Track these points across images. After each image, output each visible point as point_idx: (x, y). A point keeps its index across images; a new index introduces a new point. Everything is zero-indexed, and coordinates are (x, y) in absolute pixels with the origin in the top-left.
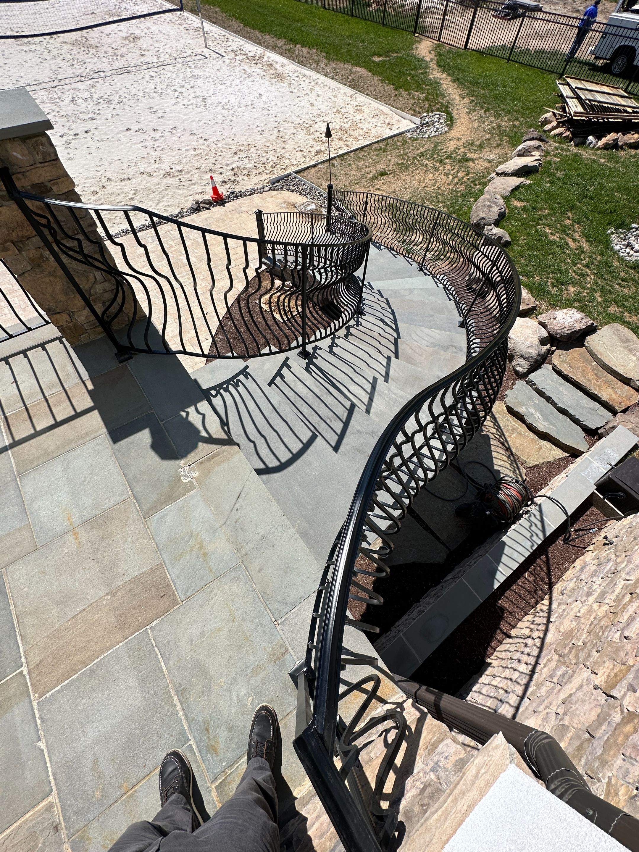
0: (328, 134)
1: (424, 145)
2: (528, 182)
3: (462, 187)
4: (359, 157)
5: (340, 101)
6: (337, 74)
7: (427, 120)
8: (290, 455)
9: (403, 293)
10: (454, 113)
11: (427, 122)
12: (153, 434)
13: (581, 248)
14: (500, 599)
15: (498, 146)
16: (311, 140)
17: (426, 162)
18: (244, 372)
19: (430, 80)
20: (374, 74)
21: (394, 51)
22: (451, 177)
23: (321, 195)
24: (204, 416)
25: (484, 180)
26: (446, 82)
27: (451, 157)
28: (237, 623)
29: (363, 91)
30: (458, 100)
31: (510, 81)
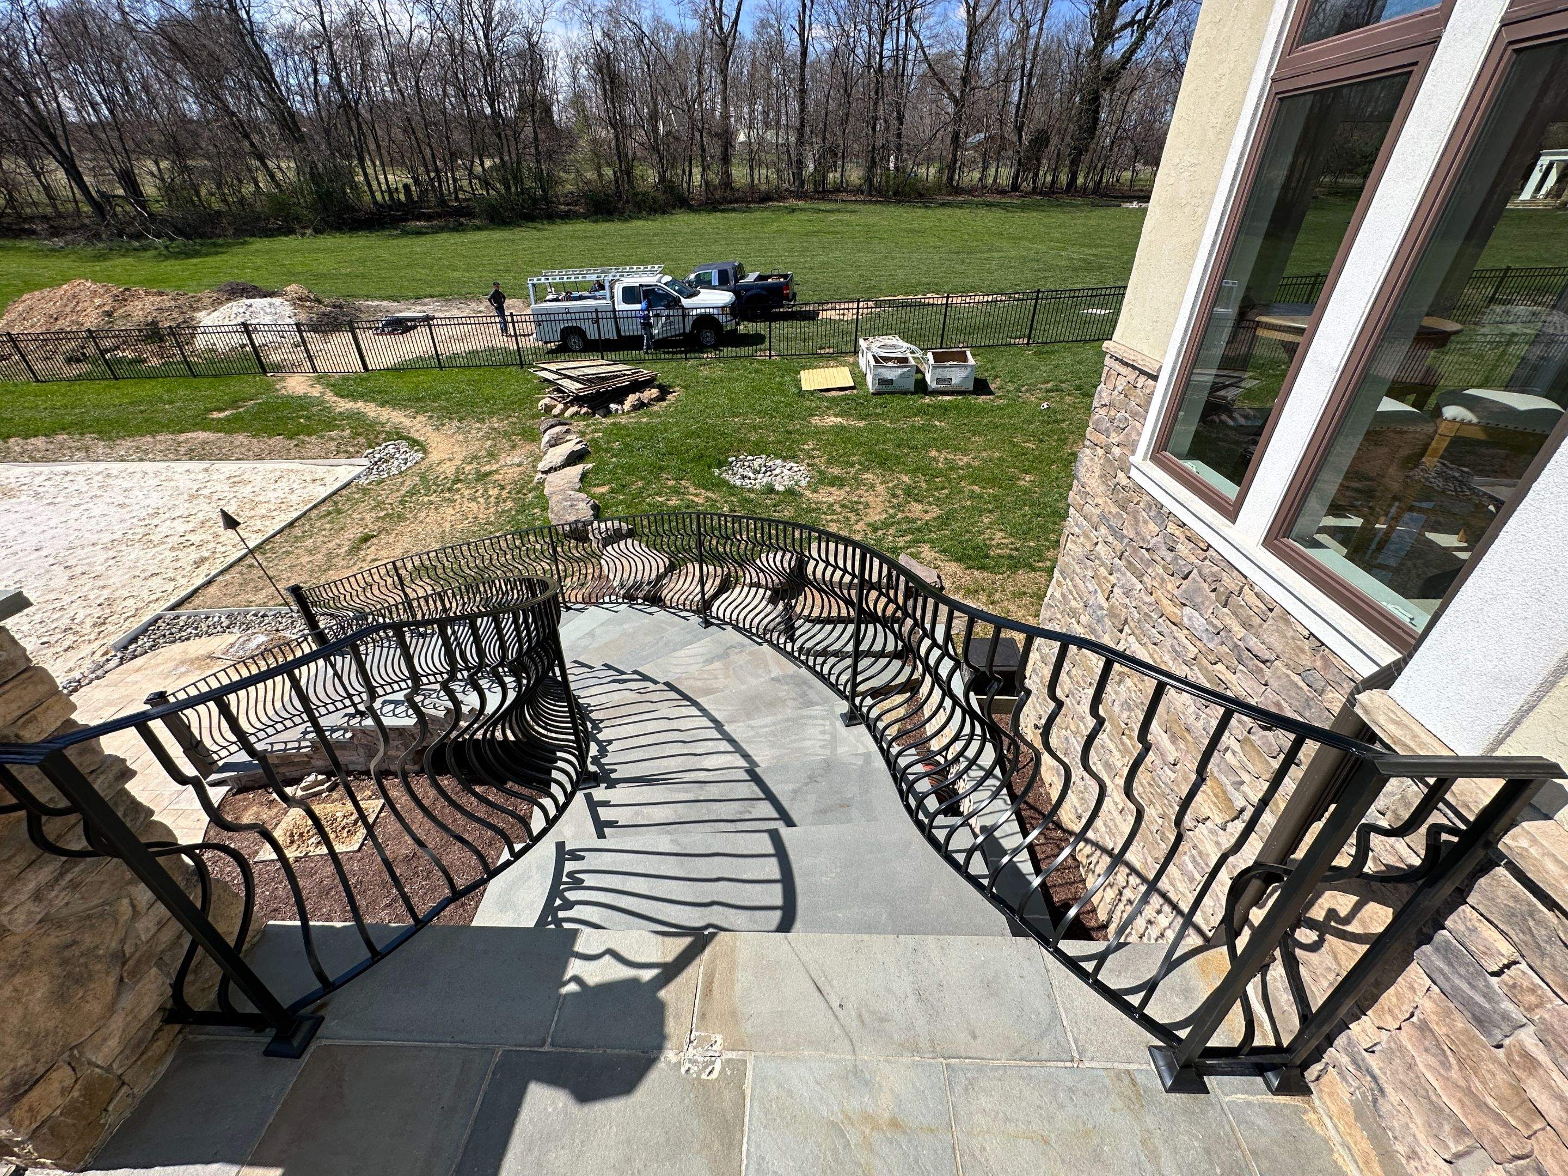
0: (231, 523)
1: (402, 483)
2: (590, 466)
3: (509, 504)
4: (296, 537)
5: (185, 483)
6: (146, 452)
7: (378, 456)
8: (778, 887)
10: (416, 436)
11: (380, 459)
12: (553, 1080)
15: (514, 447)
16: (167, 553)
17: (426, 499)
18: (565, 855)
19: (341, 413)
20: (230, 433)
21: (244, 400)
22: (482, 500)
23: (264, 616)
24: (611, 952)
25: (531, 485)
26: (370, 410)
27: (459, 481)
28: (1053, 1136)
29: (226, 458)
30: (407, 422)
31: (463, 386)
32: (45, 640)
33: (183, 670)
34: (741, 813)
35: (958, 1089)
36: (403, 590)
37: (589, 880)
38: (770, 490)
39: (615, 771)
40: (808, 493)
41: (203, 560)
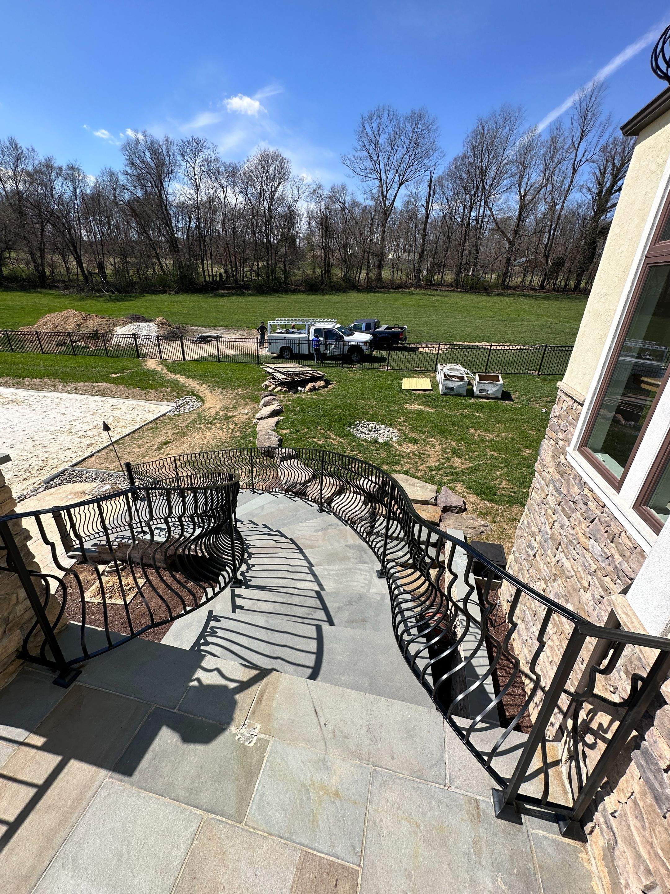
0: (106, 428)
1: (189, 417)
2: (282, 418)
3: (238, 434)
4: (135, 438)
5: (93, 406)
6: (79, 390)
7: (181, 402)
8: (314, 656)
9: (257, 512)
10: (200, 394)
11: (182, 404)
12: (174, 728)
13: (340, 443)
14: (505, 712)
15: (246, 405)
16: (77, 439)
17: (199, 426)
18: (211, 617)
19: (168, 380)
20: (117, 384)
21: (127, 369)
22: (225, 430)
23: (112, 476)
24: (218, 670)
25: (251, 425)
26: (182, 379)
27: (216, 419)
28: (422, 824)
29: (113, 396)
30: (198, 387)
31: (228, 372)
32: (16, 474)
33: (70, 497)
34: (307, 614)
35: (376, 785)
36: (176, 472)
37: (220, 633)
38: (375, 441)
39: (251, 580)
40: (396, 446)
41: (92, 444)
